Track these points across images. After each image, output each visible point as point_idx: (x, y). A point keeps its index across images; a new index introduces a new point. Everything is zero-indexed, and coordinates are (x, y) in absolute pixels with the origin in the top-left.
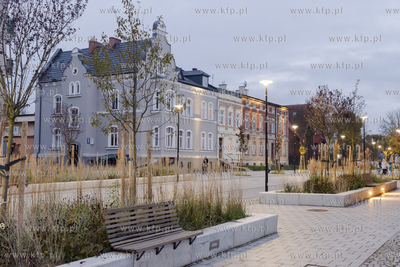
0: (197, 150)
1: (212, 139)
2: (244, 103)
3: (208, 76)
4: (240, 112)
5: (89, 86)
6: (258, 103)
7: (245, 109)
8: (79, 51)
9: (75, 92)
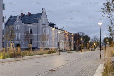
0: (53, 46)
1: (57, 43)
2: (64, 33)
3: (55, 25)
4: (63, 35)
5: (23, 27)
6: (67, 33)
7: (64, 34)
8: (19, 16)
9: (18, 29)
